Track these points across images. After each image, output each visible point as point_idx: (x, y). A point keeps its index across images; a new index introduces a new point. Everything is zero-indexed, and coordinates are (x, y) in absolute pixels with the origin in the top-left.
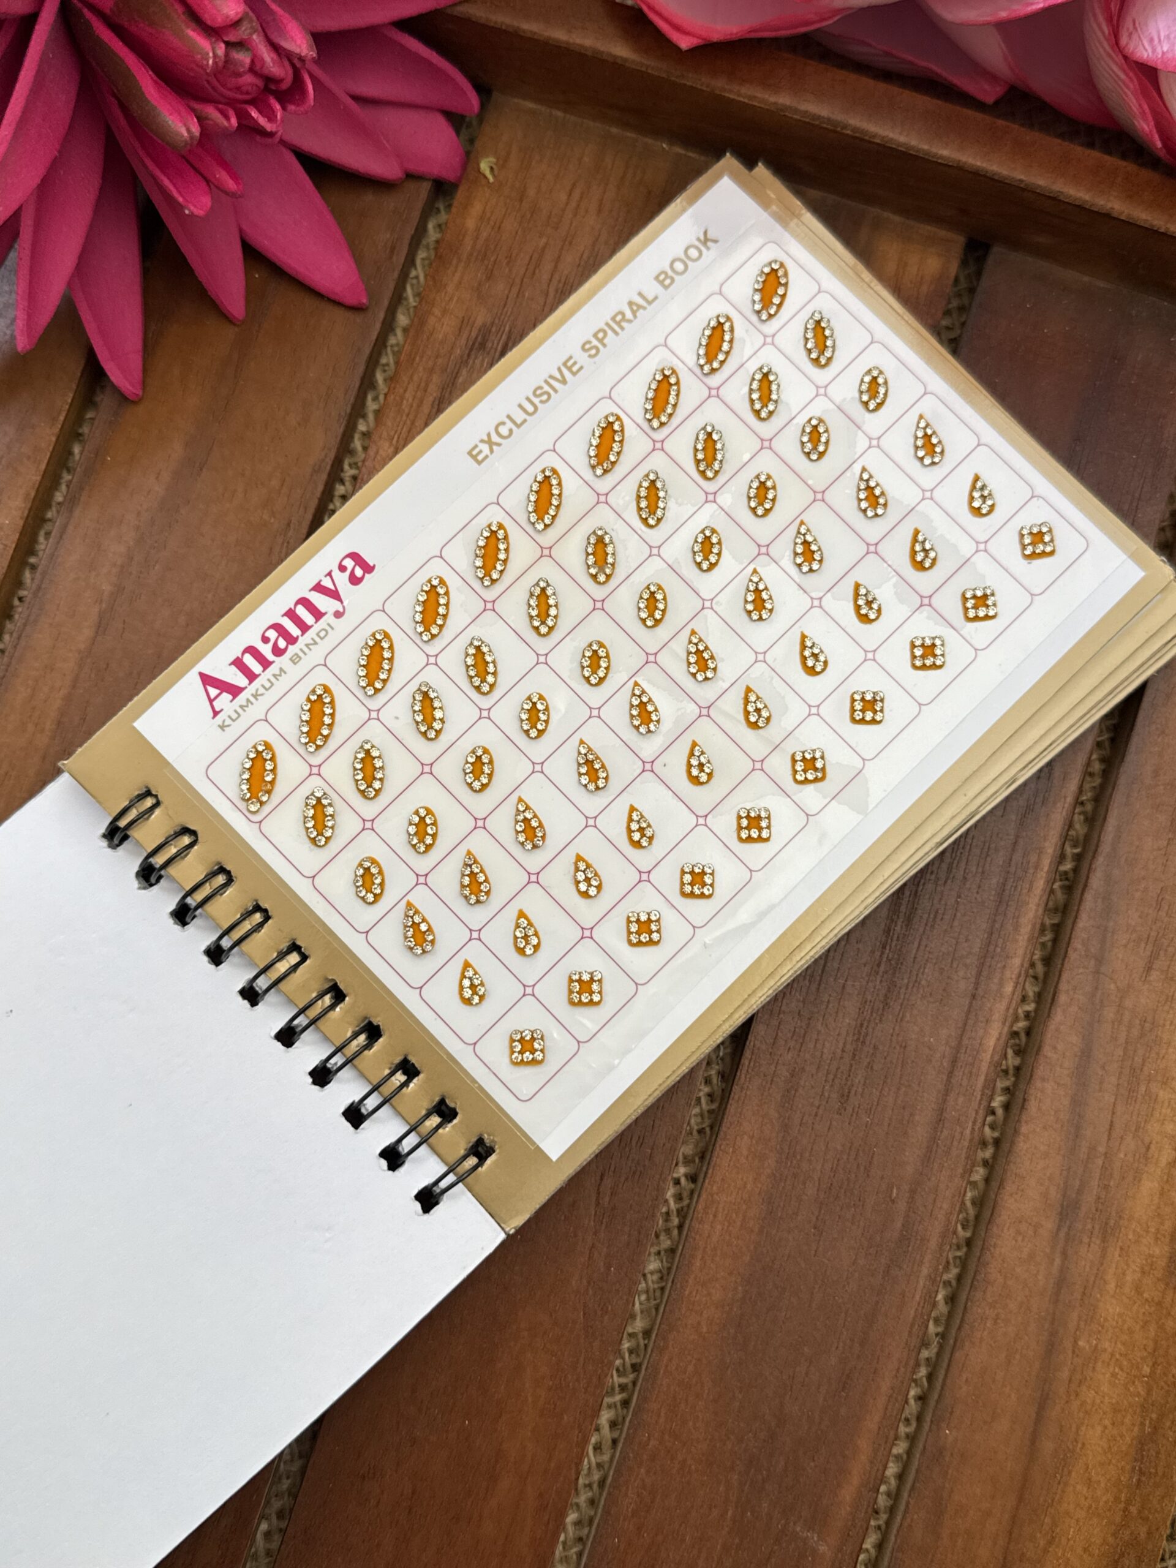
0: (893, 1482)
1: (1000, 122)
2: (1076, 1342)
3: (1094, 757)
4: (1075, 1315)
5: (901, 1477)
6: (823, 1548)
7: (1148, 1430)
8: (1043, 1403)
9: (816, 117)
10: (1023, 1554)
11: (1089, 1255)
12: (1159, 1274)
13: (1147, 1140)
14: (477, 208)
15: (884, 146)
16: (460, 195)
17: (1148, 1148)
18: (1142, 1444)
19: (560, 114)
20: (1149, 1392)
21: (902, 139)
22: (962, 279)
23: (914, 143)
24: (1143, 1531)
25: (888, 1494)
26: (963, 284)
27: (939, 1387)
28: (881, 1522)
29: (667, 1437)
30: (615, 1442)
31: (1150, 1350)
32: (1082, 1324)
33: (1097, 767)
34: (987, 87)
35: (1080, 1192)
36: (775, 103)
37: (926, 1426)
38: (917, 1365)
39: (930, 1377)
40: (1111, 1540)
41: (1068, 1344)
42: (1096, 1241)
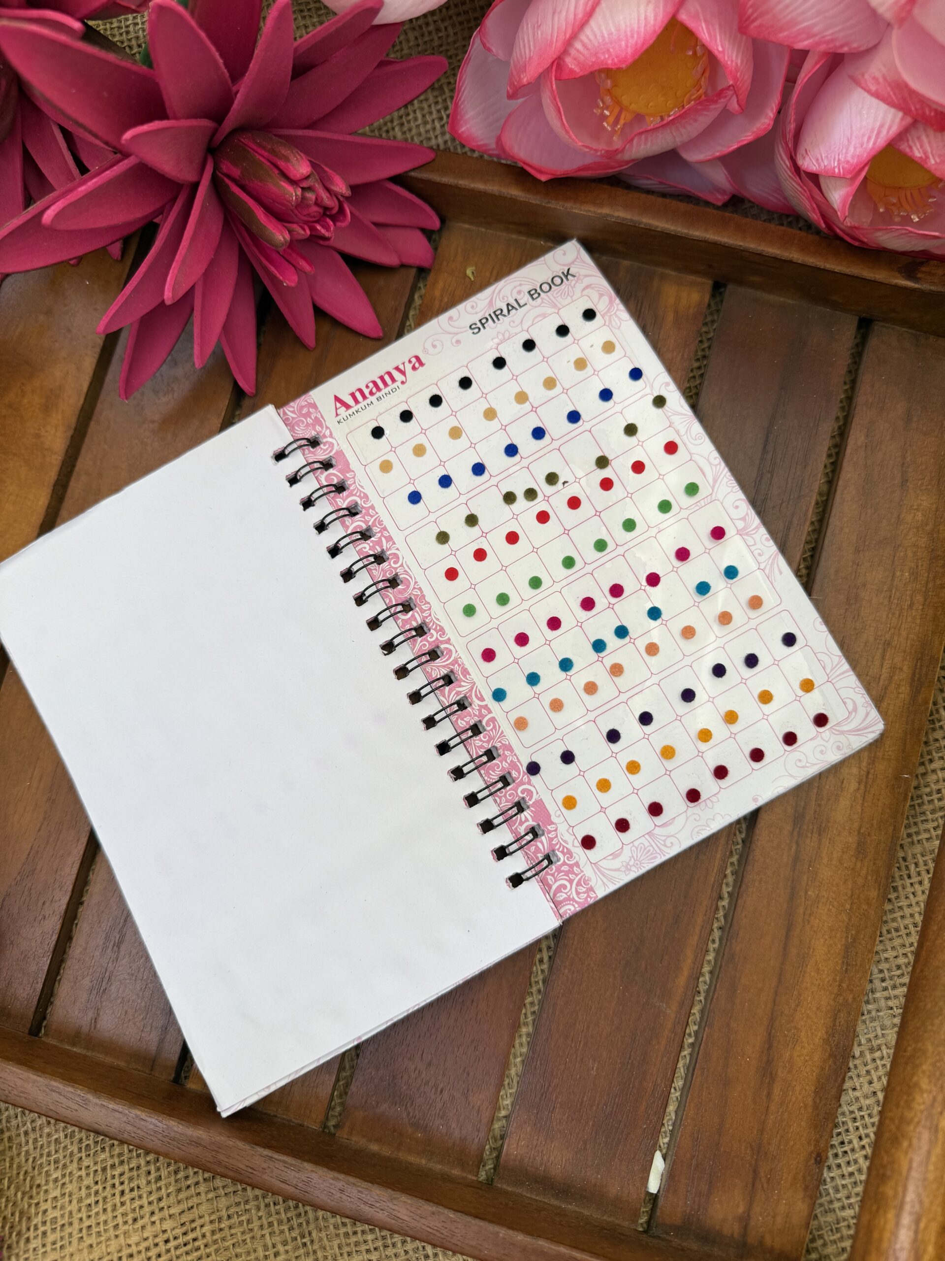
0: (707, 977)
1: (727, 214)
2: (806, 892)
3: (802, 566)
4: (805, 878)
5: (711, 972)
6: (668, 1012)
7: (850, 940)
8: (789, 928)
9: (624, 219)
10: (782, 1012)
11: (812, 844)
12: (852, 853)
14: (440, 285)
15: (662, 232)
16: (431, 278)
17: (842, 782)
18: (847, 948)
19: (483, 230)
20: (850, 920)
21: (673, 228)
22: (712, 304)
23: (679, 229)
24: (851, 996)
25: (705, 982)
26: (714, 308)
27: (730, 920)
28: (702, 998)
29: (579, 952)
30: (550, 957)
31: (849, 895)
32: (810, 882)
33: (804, 572)
34: (719, 197)
35: (804, 808)
36: (601, 214)
37: (724, 943)
38: (717, 909)
39: (725, 916)
40: (832, 1003)
41: (802, 894)
42: (816, 835)
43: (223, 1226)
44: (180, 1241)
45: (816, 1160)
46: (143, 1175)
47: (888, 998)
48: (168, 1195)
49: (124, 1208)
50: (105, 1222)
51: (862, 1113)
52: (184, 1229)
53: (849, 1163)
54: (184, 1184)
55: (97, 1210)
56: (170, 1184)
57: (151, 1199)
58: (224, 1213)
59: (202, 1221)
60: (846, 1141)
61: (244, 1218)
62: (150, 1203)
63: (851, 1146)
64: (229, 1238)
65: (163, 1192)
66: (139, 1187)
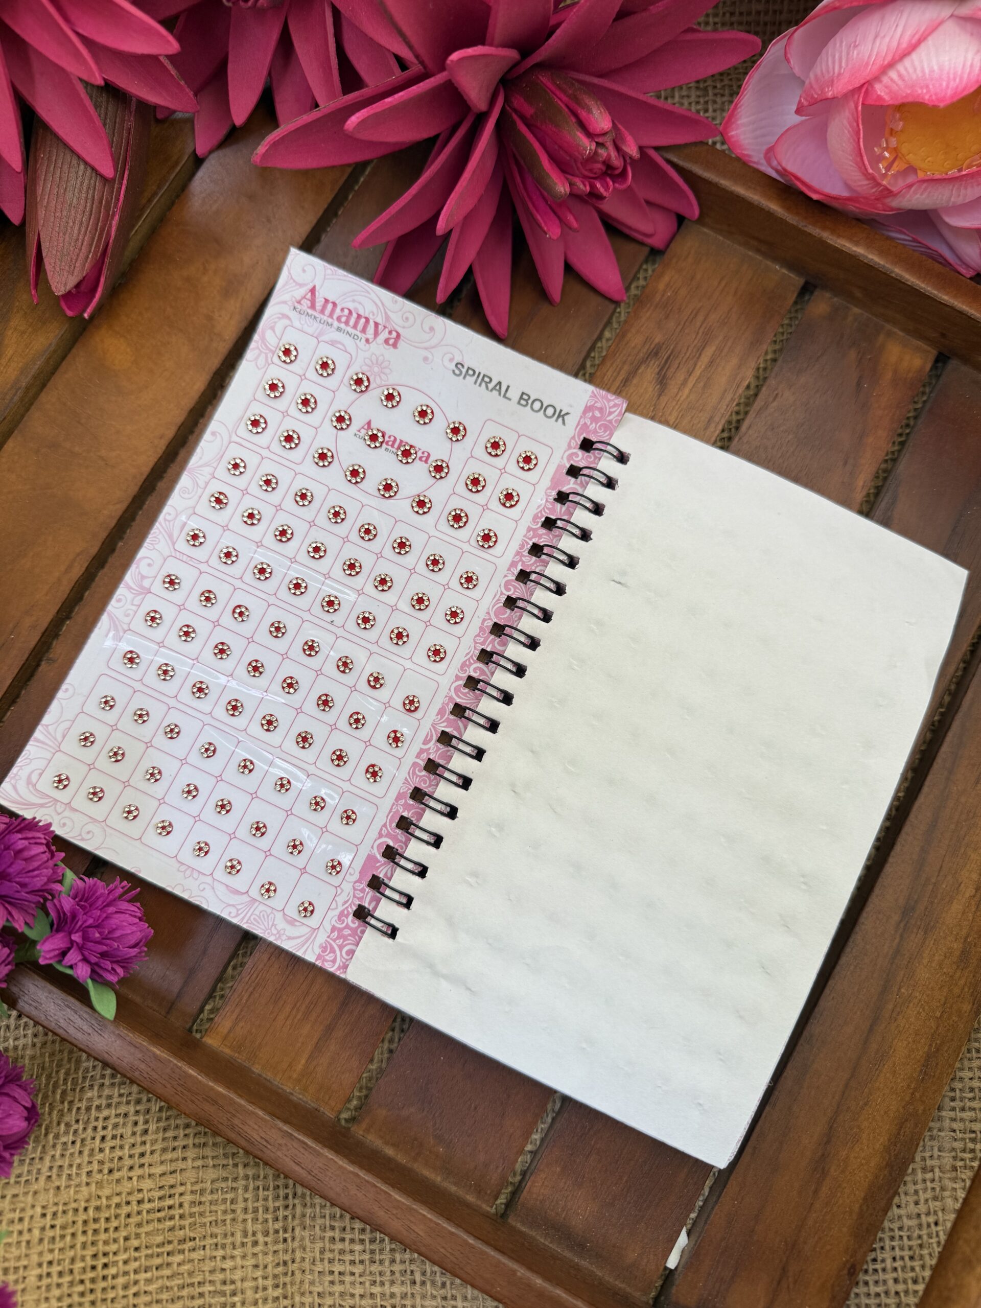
2: (900, 989)
4: (902, 973)
7: (933, 1050)
8: (875, 1020)
9: (876, 263)
10: (848, 1108)
11: (916, 940)
12: (954, 959)
13: (960, 880)
17: (960, 885)
18: (928, 1057)
20: (937, 1028)
23: (928, 289)
24: (922, 1108)
31: (942, 1002)
32: (905, 980)
35: (916, 902)
40: (901, 1110)
41: (895, 989)
42: (921, 932)
43: (203, 1199)
44: (156, 1204)
45: (849, 1270)
46: (130, 1125)
47: (953, 1120)
48: (152, 1152)
49: (102, 1155)
50: (79, 1166)
51: (901, 1233)
52: (162, 1193)
53: (876, 1282)
54: (172, 1144)
55: (72, 1151)
56: (156, 1140)
57: (132, 1152)
58: (208, 1185)
59: (182, 1189)
60: (879, 1259)
61: (229, 1196)
62: (131, 1156)
63: (883, 1265)
64: (208, 1214)
65: (148, 1147)
66: (122, 1136)
